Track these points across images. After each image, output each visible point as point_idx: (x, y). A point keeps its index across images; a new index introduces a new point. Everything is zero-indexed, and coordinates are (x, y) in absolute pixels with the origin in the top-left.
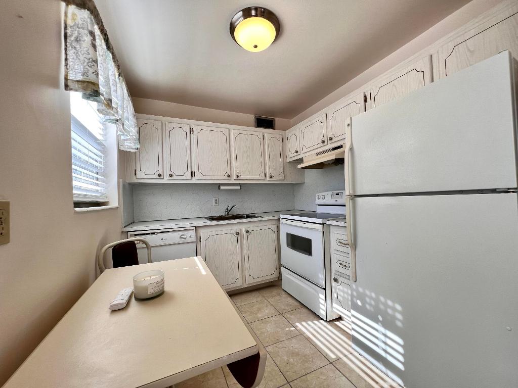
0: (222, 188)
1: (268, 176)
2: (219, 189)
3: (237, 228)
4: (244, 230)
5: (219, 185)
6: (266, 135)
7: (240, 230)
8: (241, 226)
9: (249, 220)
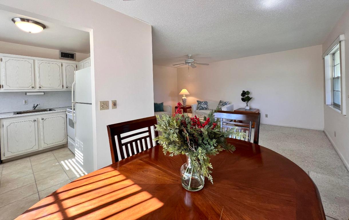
0: (28, 94)
1: (65, 87)
2: (26, 94)
3: (35, 118)
4: (40, 118)
5: (26, 93)
6: (64, 64)
7: (37, 118)
8: (38, 116)
9: (51, 112)
